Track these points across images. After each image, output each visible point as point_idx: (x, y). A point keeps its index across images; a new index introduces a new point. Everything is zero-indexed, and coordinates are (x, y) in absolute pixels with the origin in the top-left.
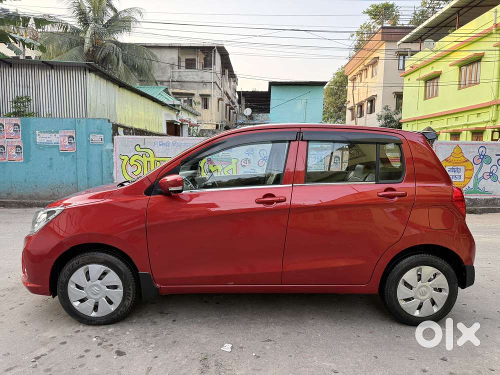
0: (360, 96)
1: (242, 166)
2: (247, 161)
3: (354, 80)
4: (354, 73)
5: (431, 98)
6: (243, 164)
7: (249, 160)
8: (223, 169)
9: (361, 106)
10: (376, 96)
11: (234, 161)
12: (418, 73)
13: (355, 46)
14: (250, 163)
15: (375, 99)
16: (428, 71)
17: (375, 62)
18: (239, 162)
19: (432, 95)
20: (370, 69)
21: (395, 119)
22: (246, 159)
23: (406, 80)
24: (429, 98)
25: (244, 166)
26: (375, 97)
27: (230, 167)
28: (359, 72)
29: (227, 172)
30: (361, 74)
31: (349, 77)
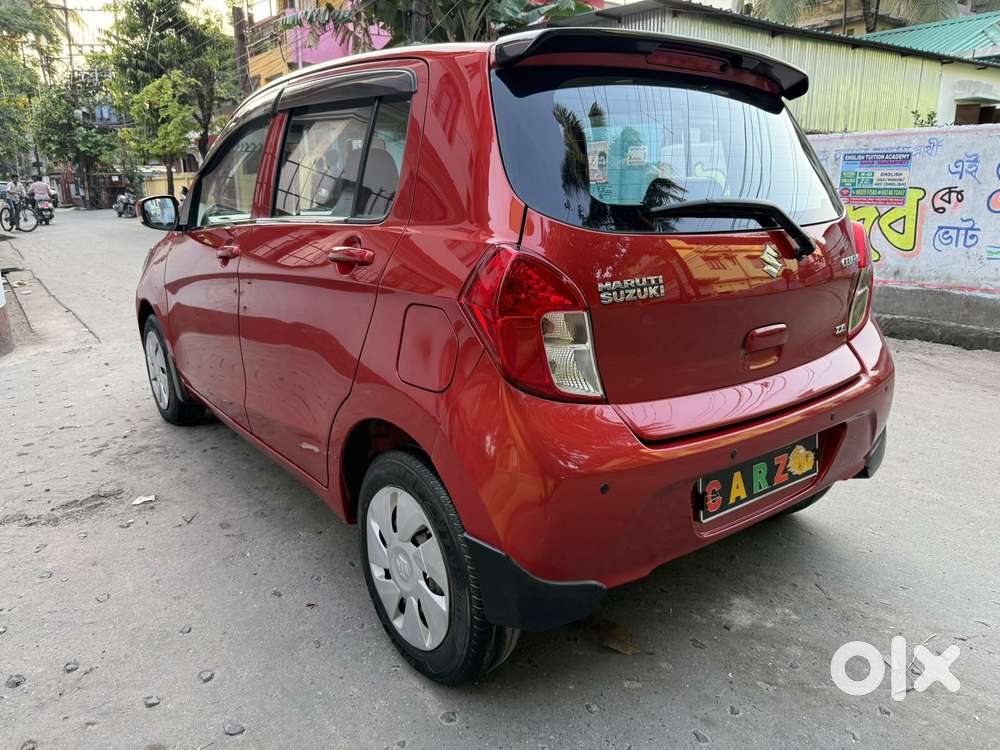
1: (936, 210)
2: (954, 195)
6: (939, 203)
7: (960, 193)
8: (880, 216)
11: (912, 196)
14: (959, 201)
18: (929, 197)
22: (950, 190)
25: (939, 210)
27: (898, 212)
29: (890, 225)
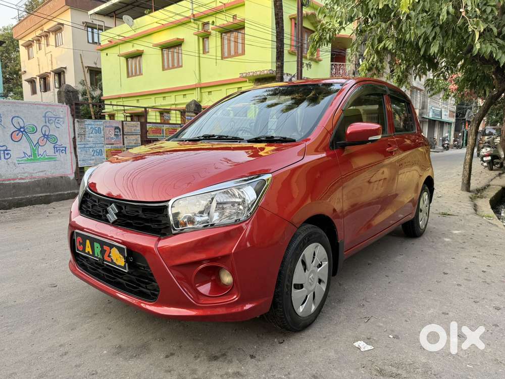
0: (41, 66)
3: (28, 46)
4: (30, 38)
5: (134, 76)
9: (44, 78)
10: (65, 68)
12: (117, 48)
13: (26, 5)
15: (64, 72)
16: (129, 49)
17: (58, 29)
19: (136, 73)
20: (52, 37)
21: (95, 96)
23: (103, 54)
24: (132, 76)
26: (64, 70)
28: (37, 38)
30: (39, 40)
31: (21, 42)
